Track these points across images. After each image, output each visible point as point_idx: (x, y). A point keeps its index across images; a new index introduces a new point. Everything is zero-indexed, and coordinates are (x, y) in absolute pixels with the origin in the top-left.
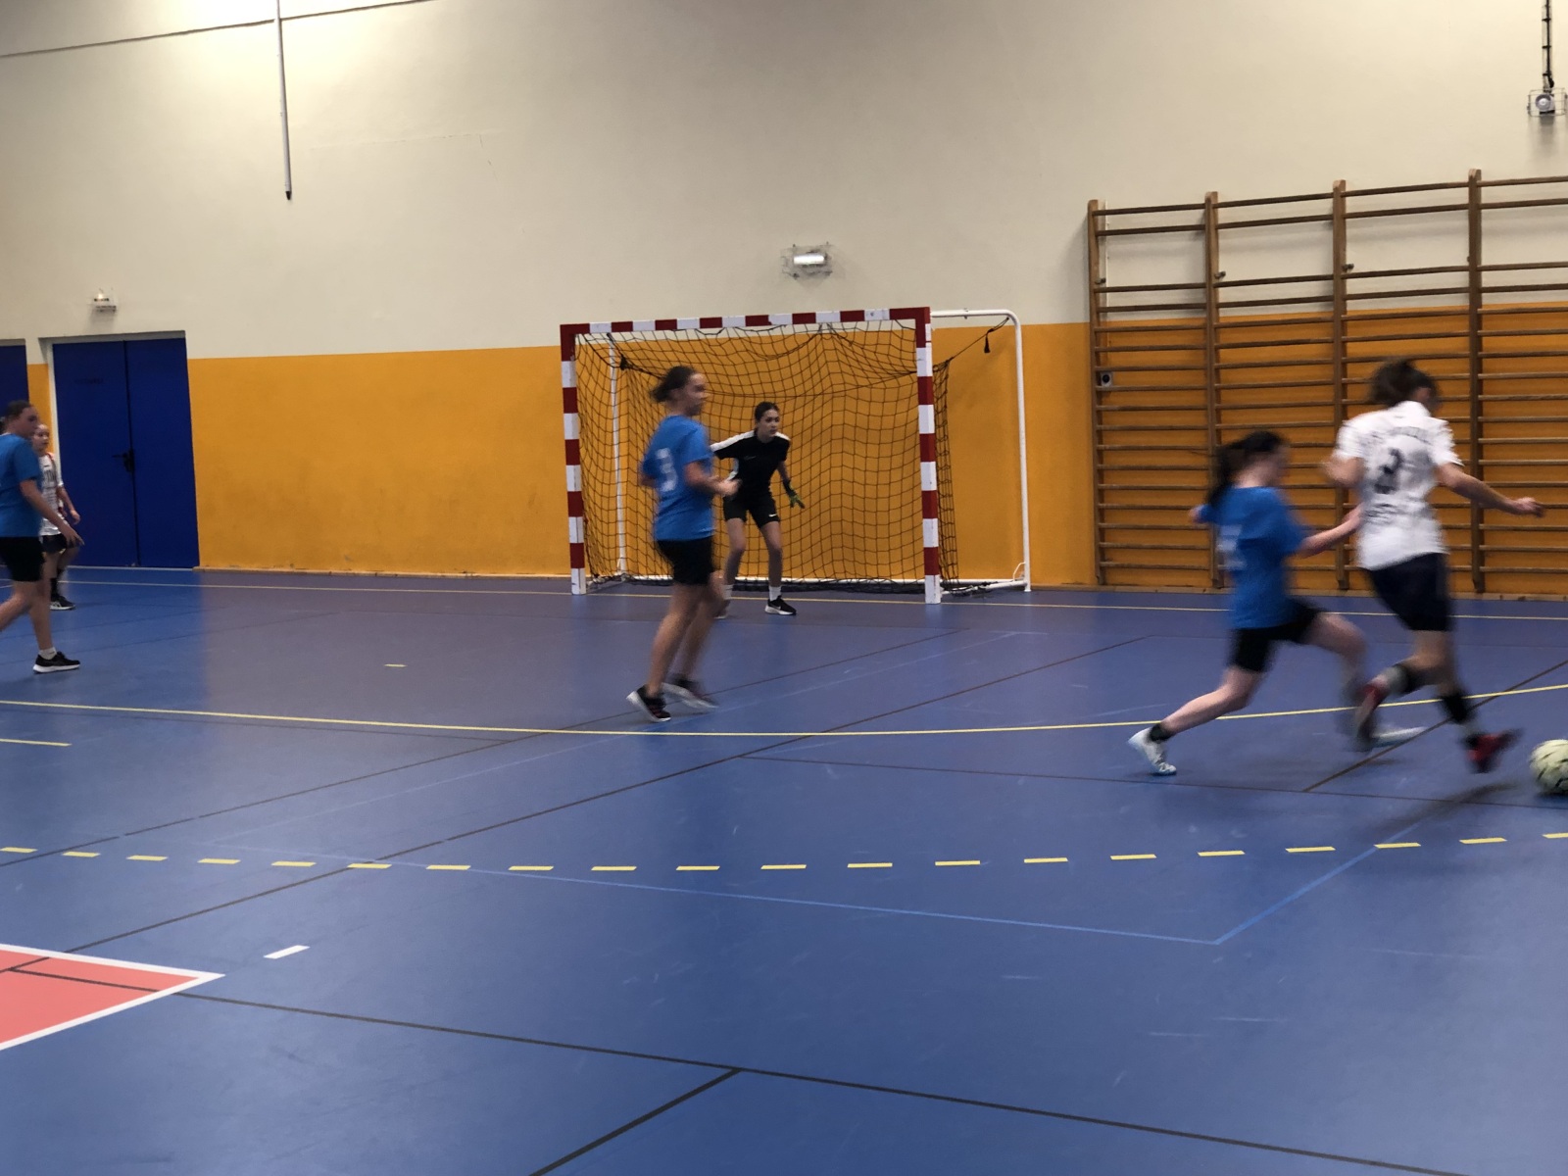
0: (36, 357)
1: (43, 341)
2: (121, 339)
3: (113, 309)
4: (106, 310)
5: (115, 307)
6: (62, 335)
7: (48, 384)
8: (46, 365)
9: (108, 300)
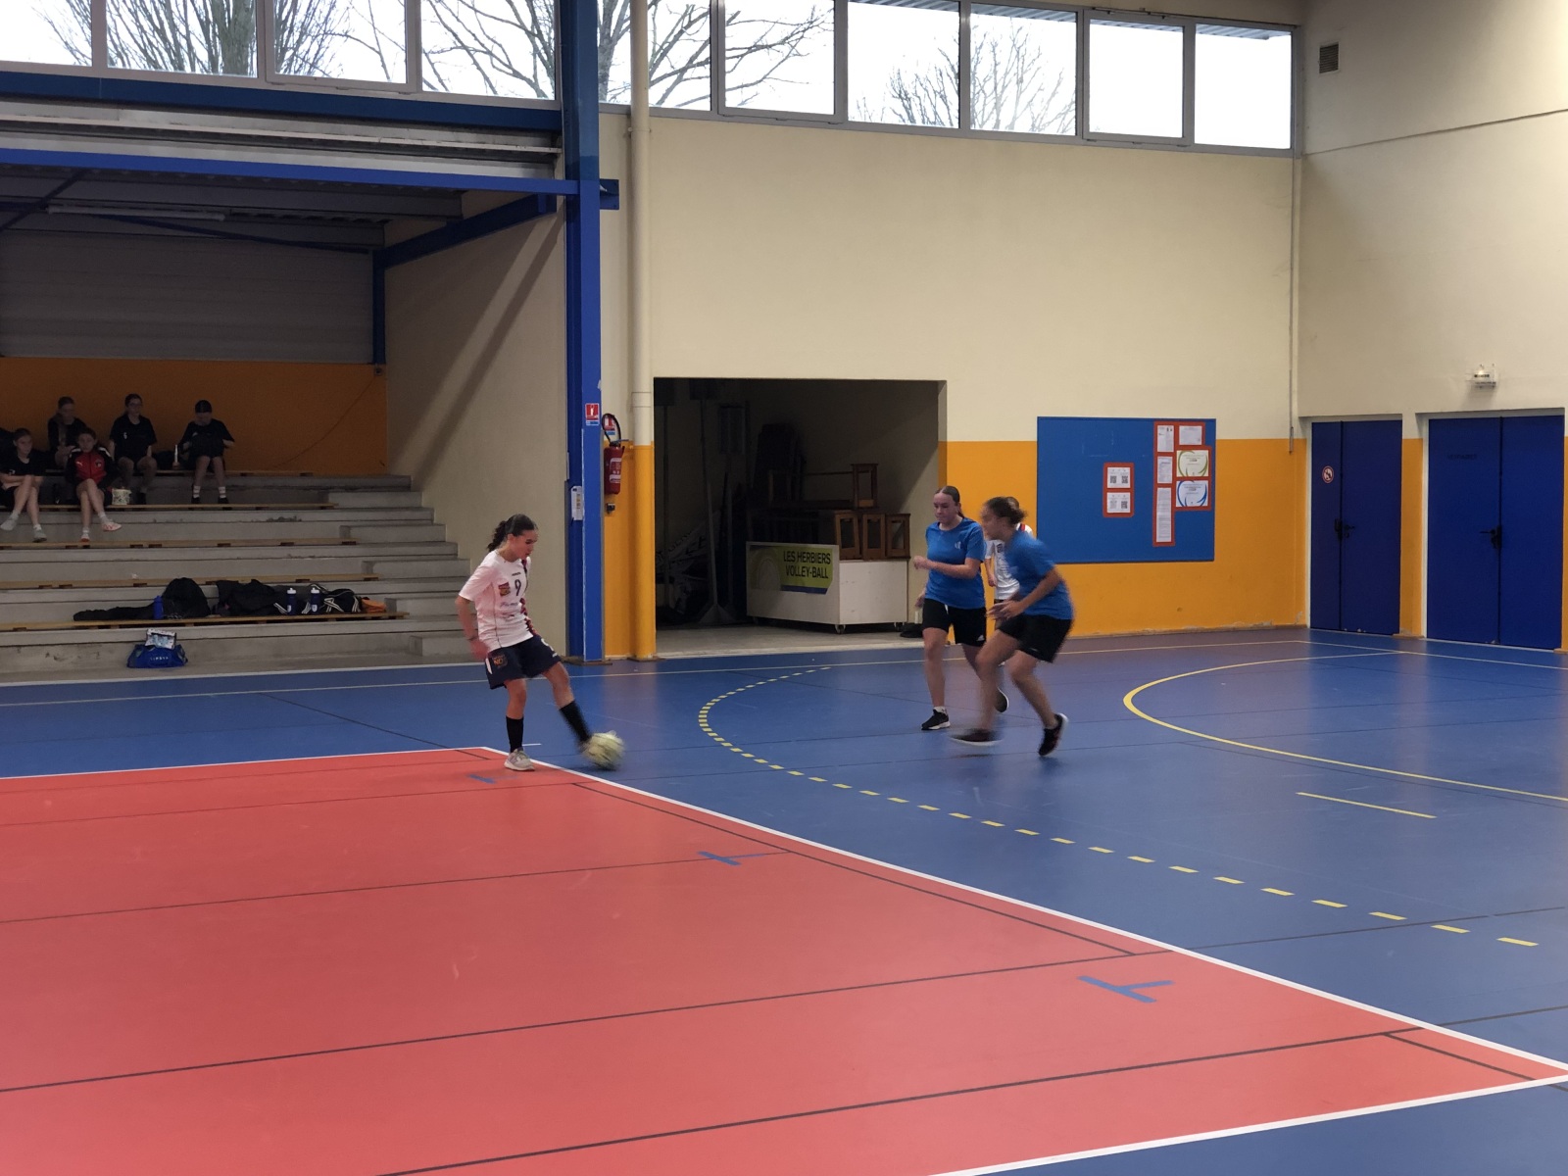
0: (1413, 432)
1: (1419, 416)
2: (1498, 415)
3: (1492, 386)
4: (1487, 386)
5: (1494, 383)
6: (1439, 411)
7: (1421, 460)
8: (1421, 440)
9: (1488, 376)
